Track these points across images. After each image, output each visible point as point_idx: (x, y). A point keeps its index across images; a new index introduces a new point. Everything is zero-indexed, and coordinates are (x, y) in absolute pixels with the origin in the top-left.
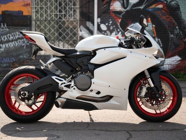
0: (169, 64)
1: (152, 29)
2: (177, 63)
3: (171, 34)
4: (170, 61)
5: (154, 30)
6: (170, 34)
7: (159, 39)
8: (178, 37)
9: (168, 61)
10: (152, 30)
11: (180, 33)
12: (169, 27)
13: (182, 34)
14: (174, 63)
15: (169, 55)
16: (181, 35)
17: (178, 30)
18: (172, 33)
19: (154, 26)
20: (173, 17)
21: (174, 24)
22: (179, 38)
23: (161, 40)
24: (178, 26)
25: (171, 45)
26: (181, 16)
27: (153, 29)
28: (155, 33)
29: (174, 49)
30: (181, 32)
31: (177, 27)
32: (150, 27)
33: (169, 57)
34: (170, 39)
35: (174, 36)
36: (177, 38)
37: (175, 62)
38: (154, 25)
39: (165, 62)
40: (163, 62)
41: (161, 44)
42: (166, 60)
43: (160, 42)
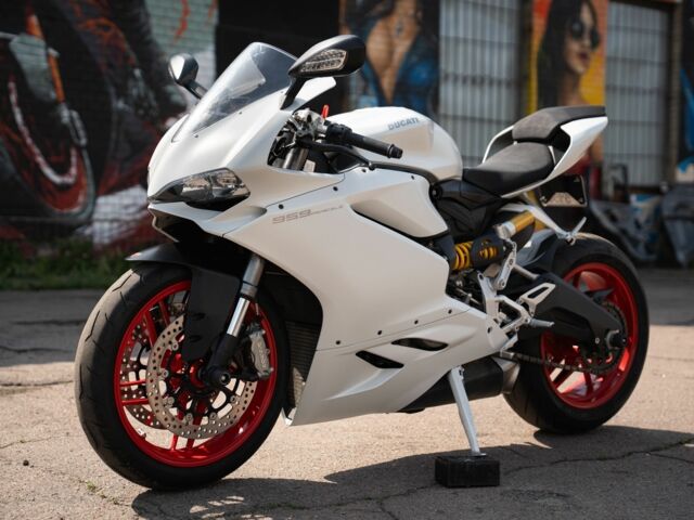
0: (110, 217)
1: (44, 65)
2: (138, 216)
3: (118, 97)
4: (114, 205)
5: (56, 74)
6: (113, 97)
7: (75, 114)
8: (141, 112)
9: (107, 204)
10: (44, 72)
11: (146, 96)
12: (110, 66)
13: (154, 103)
14: (129, 214)
15: (112, 182)
16: (150, 107)
17: (141, 84)
18: (122, 93)
19: (53, 52)
20: (122, 30)
21: (126, 58)
22: (143, 117)
23: (82, 117)
24: (140, 67)
25: (117, 143)
26: (149, 32)
27: (50, 68)
28: (59, 83)
29: (127, 159)
30: (151, 95)
31: (137, 72)
32: (37, 55)
33: (111, 191)
34: (115, 118)
35: (127, 107)
36: (137, 114)
37: (132, 210)
38: (55, 49)
39: (96, 210)
40: (89, 209)
41: (82, 133)
42: (102, 200)
43: (78, 124)
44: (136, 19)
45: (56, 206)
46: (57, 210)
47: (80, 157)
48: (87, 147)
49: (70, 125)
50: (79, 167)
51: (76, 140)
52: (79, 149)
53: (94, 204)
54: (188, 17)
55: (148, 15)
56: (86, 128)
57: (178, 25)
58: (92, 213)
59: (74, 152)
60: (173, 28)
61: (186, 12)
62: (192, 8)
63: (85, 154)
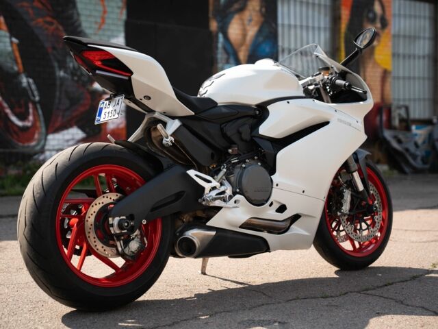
0: (57, 148)
1: (9, 49)
3: (60, 69)
4: (59, 140)
5: (17, 54)
6: (57, 69)
7: (31, 81)
8: (76, 78)
9: (54, 139)
10: (9, 53)
11: (79, 68)
12: (54, 48)
15: (58, 124)
16: (82, 74)
18: (63, 66)
19: (15, 40)
20: (62, 24)
22: (77, 81)
23: (35, 83)
25: (60, 99)
26: (80, 25)
27: (13, 51)
28: (19, 60)
29: (67, 109)
32: (5, 42)
33: (57, 130)
34: (58, 83)
35: (66, 75)
36: (73, 79)
37: (71, 143)
38: (16, 38)
39: (47, 143)
40: (42, 143)
41: (36, 93)
42: (50, 137)
43: (33, 87)
44: (71, 17)
45: (19, 141)
46: (20, 144)
47: (35, 108)
48: (39, 102)
49: (28, 88)
50: (34, 115)
51: (32, 98)
52: (34, 103)
53: (46, 139)
54: (106, 16)
55: (78, 14)
56: (39, 89)
57: (99, 20)
58: (44, 145)
59: (31, 105)
60: (96, 23)
61: (105, 12)
62: (109, 9)
63: (38, 106)
